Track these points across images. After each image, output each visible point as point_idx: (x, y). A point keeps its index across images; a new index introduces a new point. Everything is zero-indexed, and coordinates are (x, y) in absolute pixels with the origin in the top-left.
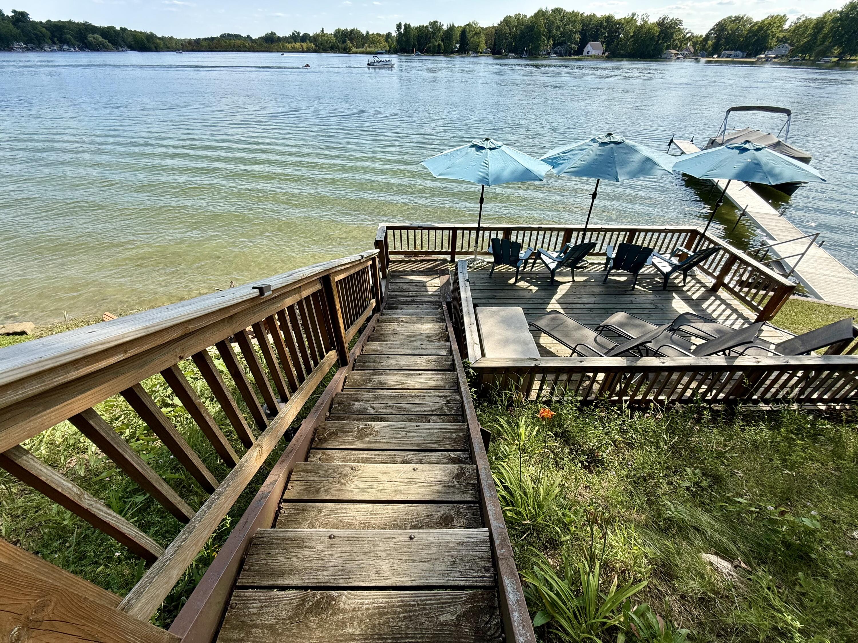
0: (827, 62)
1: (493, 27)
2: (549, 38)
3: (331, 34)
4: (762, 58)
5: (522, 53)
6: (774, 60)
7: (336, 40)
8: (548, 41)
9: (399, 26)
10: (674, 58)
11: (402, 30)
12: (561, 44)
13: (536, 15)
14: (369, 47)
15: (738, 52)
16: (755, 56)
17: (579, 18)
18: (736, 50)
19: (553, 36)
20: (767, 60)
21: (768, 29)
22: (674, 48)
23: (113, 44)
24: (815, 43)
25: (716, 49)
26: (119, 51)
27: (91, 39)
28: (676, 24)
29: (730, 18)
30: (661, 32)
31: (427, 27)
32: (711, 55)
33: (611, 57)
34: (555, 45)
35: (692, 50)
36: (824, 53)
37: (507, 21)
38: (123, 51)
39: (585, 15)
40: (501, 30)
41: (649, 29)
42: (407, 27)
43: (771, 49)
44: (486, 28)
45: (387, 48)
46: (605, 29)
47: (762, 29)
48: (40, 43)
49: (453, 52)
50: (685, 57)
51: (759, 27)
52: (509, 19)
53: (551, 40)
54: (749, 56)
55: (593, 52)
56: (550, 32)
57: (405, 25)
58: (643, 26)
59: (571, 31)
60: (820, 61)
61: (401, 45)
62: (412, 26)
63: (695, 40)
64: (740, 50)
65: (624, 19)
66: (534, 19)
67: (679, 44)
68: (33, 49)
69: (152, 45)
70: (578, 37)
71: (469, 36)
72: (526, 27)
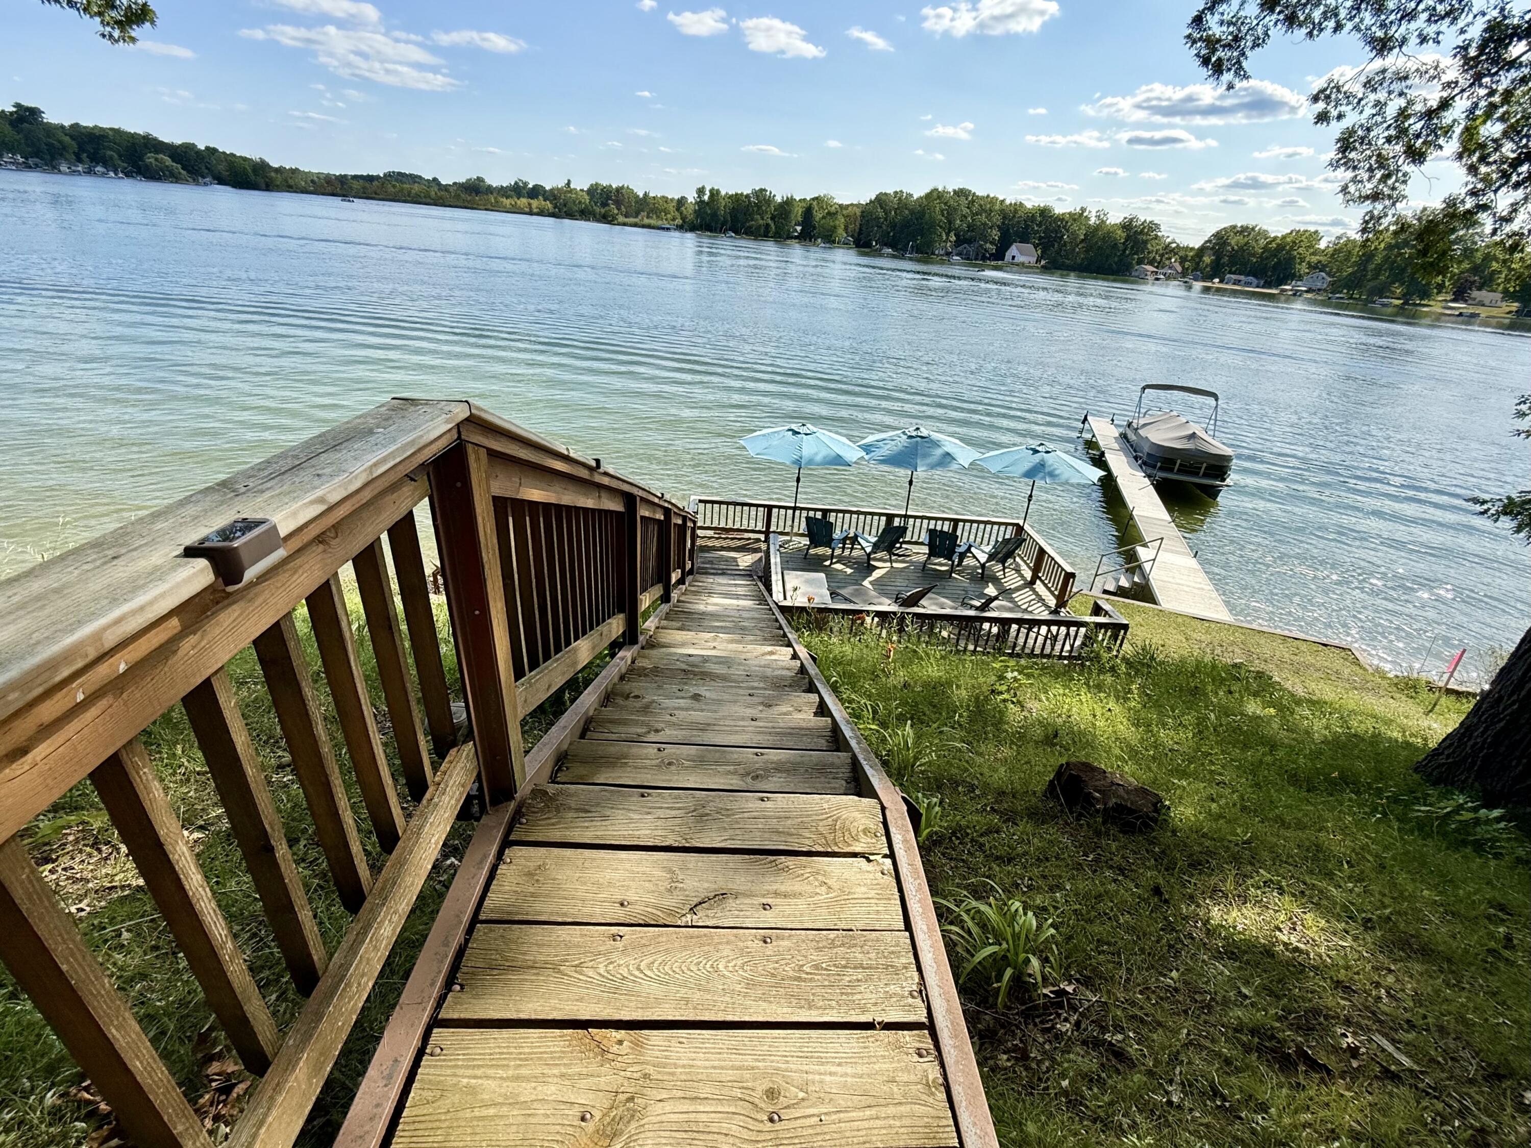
0: (1384, 305)
1: (858, 205)
2: (950, 232)
3: (582, 190)
4: (1286, 290)
5: (905, 249)
6: (1305, 295)
7: (591, 200)
8: (948, 235)
9: (701, 191)
10: (1151, 278)
11: (706, 198)
12: (969, 241)
13: (928, 196)
14: (648, 217)
15: (1252, 278)
16: (1277, 287)
17: (997, 207)
18: (1248, 275)
19: (956, 229)
20: (1294, 295)
21: (1292, 249)
22: (1151, 263)
23: (189, 172)
24: (1365, 276)
25: (1216, 271)
26: (198, 184)
27: (152, 160)
28: (1151, 229)
29: (1234, 227)
30: (1128, 238)
31: (747, 196)
32: (1210, 278)
33: (1049, 269)
34: (959, 242)
35: (1179, 269)
36: (1382, 291)
37: (881, 200)
38: (206, 184)
39: (1008, 202)
40: (871, 213)
41: (1109, 232)
42: (714, 194)
43: (1300, 278)
44: (847, 206)
45: (679, 221)
46: (1040, 225)
47: (1283, 248)
48: (53, 158)
49: (789, 237)
50: (1168, 278)
51: (1278, 245)
52: (884, 198)
53: (952, 234)
54: (1268, 285)
55: (1020, 259)
56: (950, 222)
57: (711, 191)
58: (1097, 228)
59: (985, 224)
60: (1374, 302)
61: (703, 219)
62: (723, 193)
63: (1182, 253)
64: (1255, 276)
65: (1070, 214)
66: (925, 203)
67: (1158, 258)
68: (37, 166)
69: (260, 180)
70: (995, 234)
71: (818, 215)
72: (912, 212)
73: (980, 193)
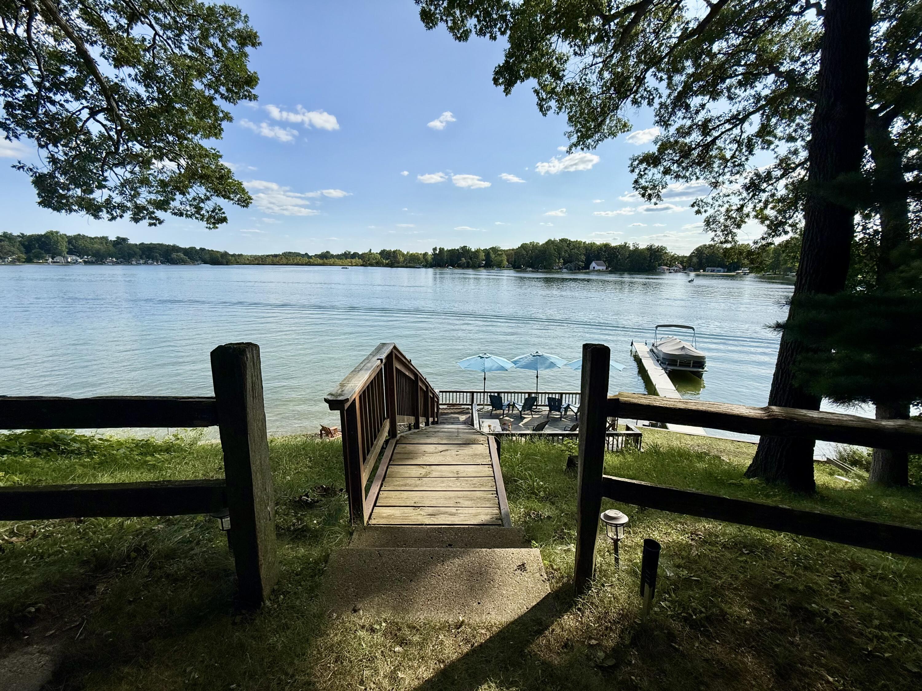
1: (513, 250)
2: (560, 258)
3: (377, 253)
4: (740, 273)
5: (538, 268)
6: (750, 274)
7: (381, 257)
8: (559, 260)
9: (435, 249)
10: (667, 272)
11: (437, 252)
12: (571, 262)
13: (547, 243)
14: (410, 263)
15: (719, 269)
16: (734, 271)
18: (718, 267)
19: (563, 257)
20: (744, 275)
22: (666, 265)
23: (191, 260)
25: (701, 266)
27: (174, 256)
28: (662, 250)
30: (651, 254)
31: (458, 250)
32: (698, 270)
33: (613, 272)
34: (564, 263)
35: (681, 267)
37: (524, 246)
38: (198, 264)
39: (587, 243)
40: (519, 253)
41: (641, 253)
42: (441, 250)
43: (745, 267)
44: (507, 251)
45: (425, 264)
46: (605, 252)
48: (129, 259)
49: (480, 267)
50: (676, 272)
54: (729, 271)
55: (597, 268)
56: (559, 254)
57: (440, 249)
58: (635, 251)
59: (577, 254)
61: (436, 262)
62: (446, 249)
63: (680, 259)
64: (720, 267)
65: (619, 246)
66: (546, 246)
67: (669, 262)
68: (121, 262)
69: (224, 261)
70: (583, 258)
71: (493, 256)
72: (540, 251)
73: (572, 240)
